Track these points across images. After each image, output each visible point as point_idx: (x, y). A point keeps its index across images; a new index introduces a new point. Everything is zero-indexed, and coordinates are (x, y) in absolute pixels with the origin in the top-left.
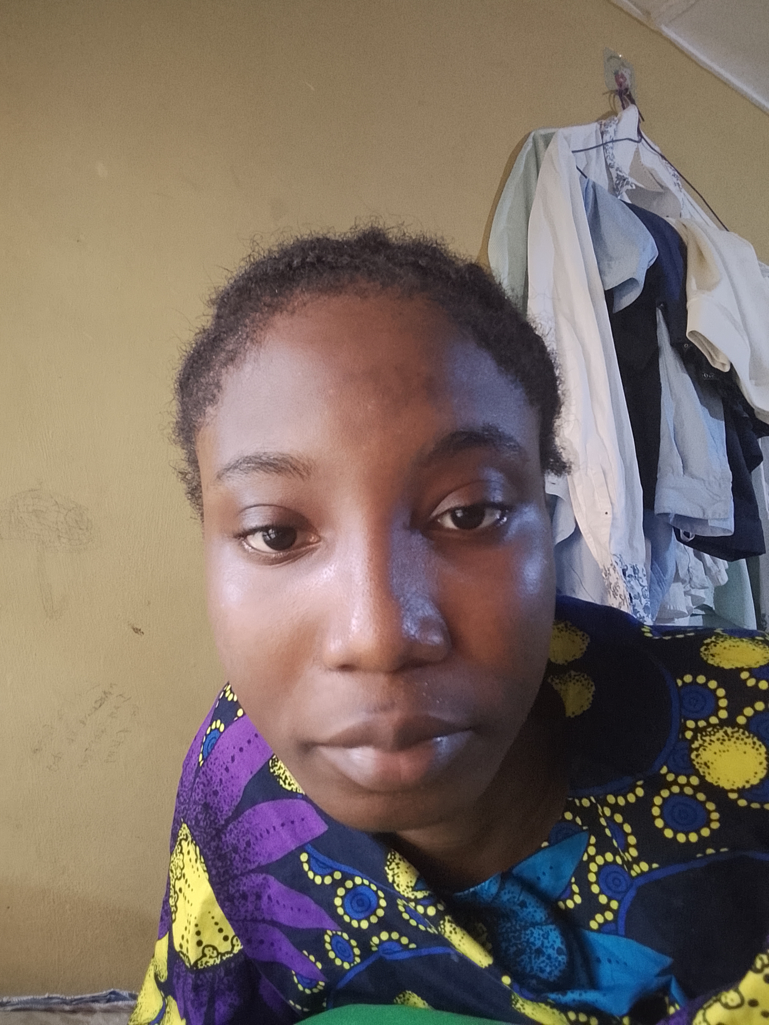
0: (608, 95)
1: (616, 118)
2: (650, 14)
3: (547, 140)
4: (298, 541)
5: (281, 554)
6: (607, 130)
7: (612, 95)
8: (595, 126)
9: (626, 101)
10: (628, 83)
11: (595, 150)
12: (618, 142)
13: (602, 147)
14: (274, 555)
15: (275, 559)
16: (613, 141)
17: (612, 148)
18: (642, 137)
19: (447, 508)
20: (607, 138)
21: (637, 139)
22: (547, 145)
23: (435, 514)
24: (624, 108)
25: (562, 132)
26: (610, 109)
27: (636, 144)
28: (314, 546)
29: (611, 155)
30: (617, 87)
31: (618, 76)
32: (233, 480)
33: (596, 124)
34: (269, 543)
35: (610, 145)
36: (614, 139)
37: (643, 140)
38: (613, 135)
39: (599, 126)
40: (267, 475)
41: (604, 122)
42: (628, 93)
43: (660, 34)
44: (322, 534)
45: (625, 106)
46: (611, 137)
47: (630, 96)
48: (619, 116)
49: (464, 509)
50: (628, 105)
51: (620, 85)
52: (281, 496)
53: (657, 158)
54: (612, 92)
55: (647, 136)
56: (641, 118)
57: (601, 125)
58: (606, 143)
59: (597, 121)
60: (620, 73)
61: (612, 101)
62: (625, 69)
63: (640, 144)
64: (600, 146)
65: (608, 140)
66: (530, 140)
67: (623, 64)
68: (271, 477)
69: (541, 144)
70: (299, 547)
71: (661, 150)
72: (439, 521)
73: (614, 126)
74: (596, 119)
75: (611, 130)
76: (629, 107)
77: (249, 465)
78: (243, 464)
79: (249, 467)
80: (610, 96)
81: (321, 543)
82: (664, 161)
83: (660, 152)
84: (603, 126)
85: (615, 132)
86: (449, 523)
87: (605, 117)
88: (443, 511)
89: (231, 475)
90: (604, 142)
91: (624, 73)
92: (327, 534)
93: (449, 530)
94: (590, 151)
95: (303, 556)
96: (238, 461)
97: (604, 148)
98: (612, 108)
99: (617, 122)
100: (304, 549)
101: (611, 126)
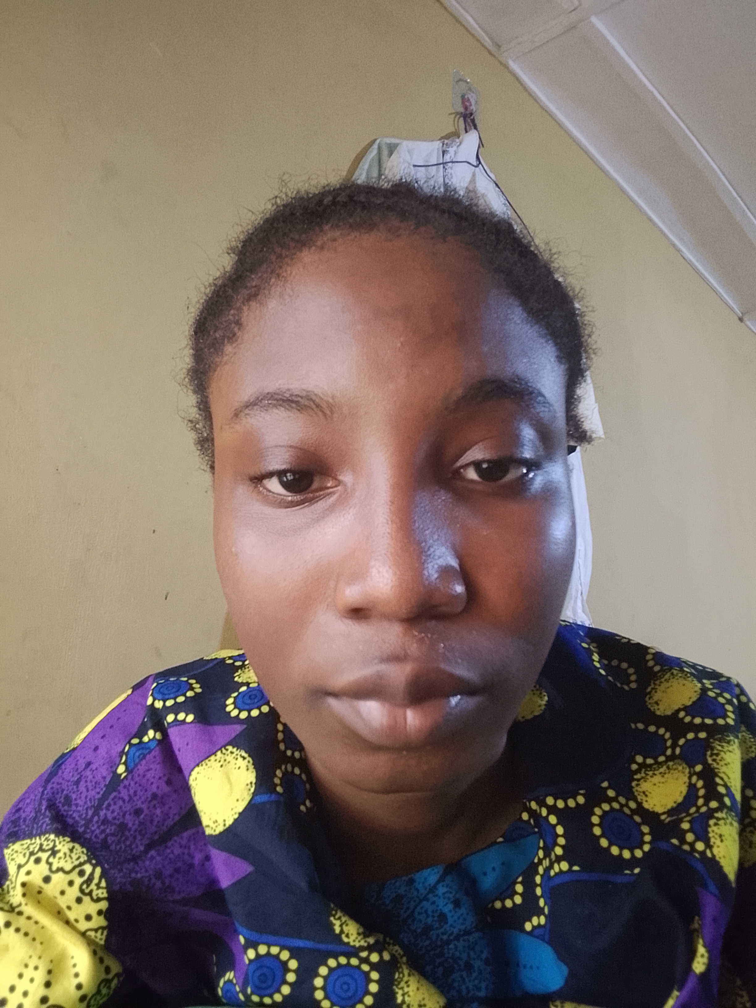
0: (454, 116)
1: (457, 140)
2: (500, 46)
3: (392, 149)
4: (315, 485)
5: (298, 497)
6: (448, 149)
7: (458, 116)
8: (437, 144)
9: (469, 125)
10: (473, 107)
11: (435, 167)
12: (456, 164)
13: (442, 166)
14: (290, 498)
15: (292, 502)
16: (452, 162)
17: (451, 168)
18: (480, 163)
19: (471, 459)
20: (447, 158)
21: (475, 164)
22: (390, 154)
23: (458, 464)
24: (466, 132)
25: (405, 145)
26: (454, 130)
27: (474, 168)
28: (331, 490)
29: (449, 175)
30: (462, 110)
31: (464, 100)
32: (251, 417)
33: (439, 142)
34: (286, 485)
35: (450, 164)
36: (454, 160)
37: (480, 165)
38: (453, 157)
39: (441, 145)
40: (288, 412)
41: (446, 141)
42: (472, 117)
43: (506, 67)
44: (341, 478)
45: (468, 130)
46: (451, 157)
47: (473, 121)
48: (461, 138)
49: (489, 461)
50: (471, 129)
51: (466, 108)
52: (301, 435)
53: (492, 185)
54: (457, 113)
55: (485, 162)
56: (481, 144)
57: (443, 144)
58: (446, 163)
59: (440, 140)
60: (466, 97)
61: (456, 122)
62: (472, 94)
63: (477, 169)
64: (440, 164)
65: (448, 160)
66: (375, 146)
67: (470, 89)
68: (292, 415)
69: (385, 152)
70: (317, 490)
71: (496, 177)
72: (462, 470)
73: (455, 148)
74: (439, 137)
75: (452, 150)
76: (471, 132)
77: (270, 402)
78: (263, 401)
79: (270, 404)
80: (456, 116)
81: (339, 488)
82: (497, 189)
83: (495, 180)
84: (445, 146)
85: (456, 153)
86: (472, 474)
87: (447, 137)
88: (467, 462)
89: (250, 412)
90: (445, 161)
91: (470, 97)
92: (347, 477)
93: (472, 481)
94: (430, 167)
95: (321, 499)
96: (258, 398)
97: (444, 167)
98: (456, 130)
99: (458, 144)
100: (321, 493)
101: (452, 147)
